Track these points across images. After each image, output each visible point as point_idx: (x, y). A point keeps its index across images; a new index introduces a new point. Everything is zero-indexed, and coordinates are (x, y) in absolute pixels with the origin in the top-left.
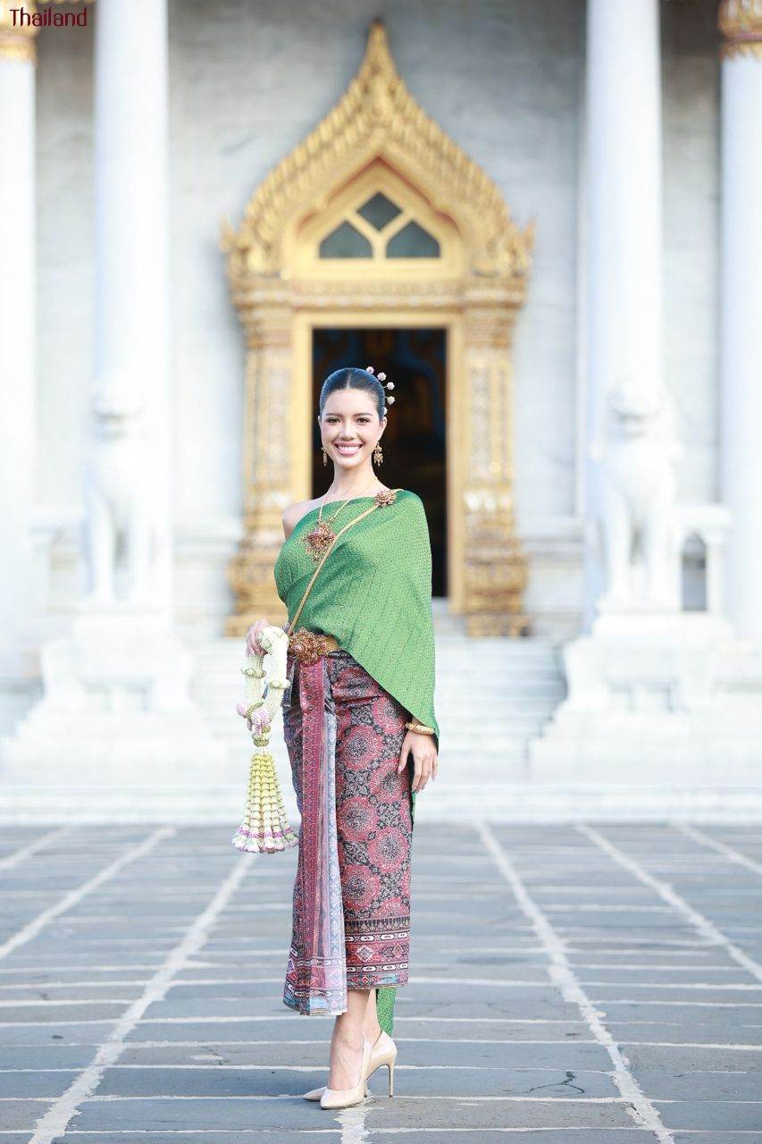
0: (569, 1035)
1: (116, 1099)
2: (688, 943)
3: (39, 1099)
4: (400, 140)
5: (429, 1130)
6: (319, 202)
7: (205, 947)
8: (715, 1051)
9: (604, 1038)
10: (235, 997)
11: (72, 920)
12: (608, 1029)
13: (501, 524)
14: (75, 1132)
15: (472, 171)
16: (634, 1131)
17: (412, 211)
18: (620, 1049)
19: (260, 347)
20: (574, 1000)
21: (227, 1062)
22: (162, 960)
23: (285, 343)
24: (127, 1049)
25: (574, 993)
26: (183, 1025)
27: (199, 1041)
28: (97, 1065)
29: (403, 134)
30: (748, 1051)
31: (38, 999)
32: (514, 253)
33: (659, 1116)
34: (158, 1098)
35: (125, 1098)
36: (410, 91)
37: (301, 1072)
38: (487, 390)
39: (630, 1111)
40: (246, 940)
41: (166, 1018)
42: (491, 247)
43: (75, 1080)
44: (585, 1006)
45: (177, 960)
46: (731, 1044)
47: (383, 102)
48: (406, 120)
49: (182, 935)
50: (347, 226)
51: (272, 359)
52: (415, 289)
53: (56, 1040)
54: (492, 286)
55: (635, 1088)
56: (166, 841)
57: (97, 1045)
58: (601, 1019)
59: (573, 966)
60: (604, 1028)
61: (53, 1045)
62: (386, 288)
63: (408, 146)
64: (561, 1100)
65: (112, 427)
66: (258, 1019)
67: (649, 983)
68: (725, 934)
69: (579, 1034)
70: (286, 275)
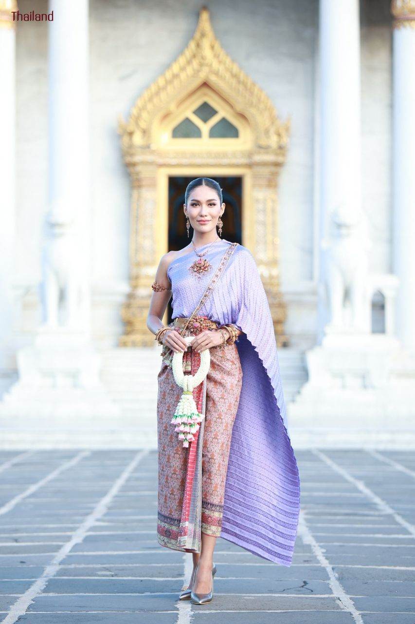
0: (305, 561)
1: (54, 595)
2: (372, 513)
3: (12, 595)
4: (217, 74)
5: (226, 611)
6: (172, 107)
7: (105, 515)
8: (386, 570)
9: (324, 563)
10: (121, 541)
11: (32, 500)
12: (327, 558)
13: (272, 284)
14: (31, 612)
15: (256, 90)
16: (339, 612)
17: (223, 112)
18: (333, 569)
19: (140, 187)
20: (308, 543)
21: (116, 575)
22: (81, 522)
23: (153, 185)
24: (61, 569)
25: (308, 539)
26: (93, 556)
27: (101, 564)
28: (44, 577)
29: (219, 70)
30: (404, 571)
31: (13, 542)
32: (279, 135)
33: (353, 604)
34: (78, 594)
35: (60, 595)
36: (223, 46)
37: (157, 581)
38: (264, 211)
39: (338, 602)
40: (128, 511)
41: (83, 552)
42: (267, 132)
43: (31, 585)
44: (315, 546)
45: (90, 521)
46: (395, 566)
47: (207, 52)
48: (220, 62)
49: (93, 508)
50: (187, 120)
51: (146, 193)
52: (225, 155)
53: (22, 564)
54: (267, 153)
55: (341, 589)
56: (86, 459)
57: (45, 566)
58: (323, 553)
59: (309, 524)
60: (324, 557)
61: (20, 566)
62: (209, 154)
63: (221, 76)
64: (300, 596)
65: (57, 230)
66: (134, 552)
67: (350, 534)
68: (393, 508)
69: (310, 561)
70: (153, 147)
